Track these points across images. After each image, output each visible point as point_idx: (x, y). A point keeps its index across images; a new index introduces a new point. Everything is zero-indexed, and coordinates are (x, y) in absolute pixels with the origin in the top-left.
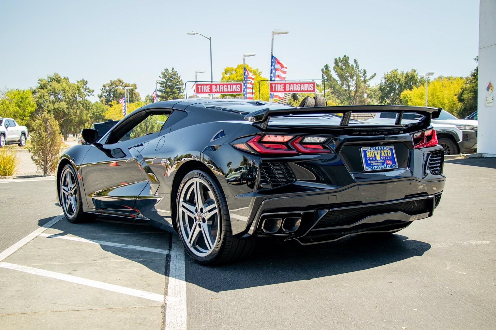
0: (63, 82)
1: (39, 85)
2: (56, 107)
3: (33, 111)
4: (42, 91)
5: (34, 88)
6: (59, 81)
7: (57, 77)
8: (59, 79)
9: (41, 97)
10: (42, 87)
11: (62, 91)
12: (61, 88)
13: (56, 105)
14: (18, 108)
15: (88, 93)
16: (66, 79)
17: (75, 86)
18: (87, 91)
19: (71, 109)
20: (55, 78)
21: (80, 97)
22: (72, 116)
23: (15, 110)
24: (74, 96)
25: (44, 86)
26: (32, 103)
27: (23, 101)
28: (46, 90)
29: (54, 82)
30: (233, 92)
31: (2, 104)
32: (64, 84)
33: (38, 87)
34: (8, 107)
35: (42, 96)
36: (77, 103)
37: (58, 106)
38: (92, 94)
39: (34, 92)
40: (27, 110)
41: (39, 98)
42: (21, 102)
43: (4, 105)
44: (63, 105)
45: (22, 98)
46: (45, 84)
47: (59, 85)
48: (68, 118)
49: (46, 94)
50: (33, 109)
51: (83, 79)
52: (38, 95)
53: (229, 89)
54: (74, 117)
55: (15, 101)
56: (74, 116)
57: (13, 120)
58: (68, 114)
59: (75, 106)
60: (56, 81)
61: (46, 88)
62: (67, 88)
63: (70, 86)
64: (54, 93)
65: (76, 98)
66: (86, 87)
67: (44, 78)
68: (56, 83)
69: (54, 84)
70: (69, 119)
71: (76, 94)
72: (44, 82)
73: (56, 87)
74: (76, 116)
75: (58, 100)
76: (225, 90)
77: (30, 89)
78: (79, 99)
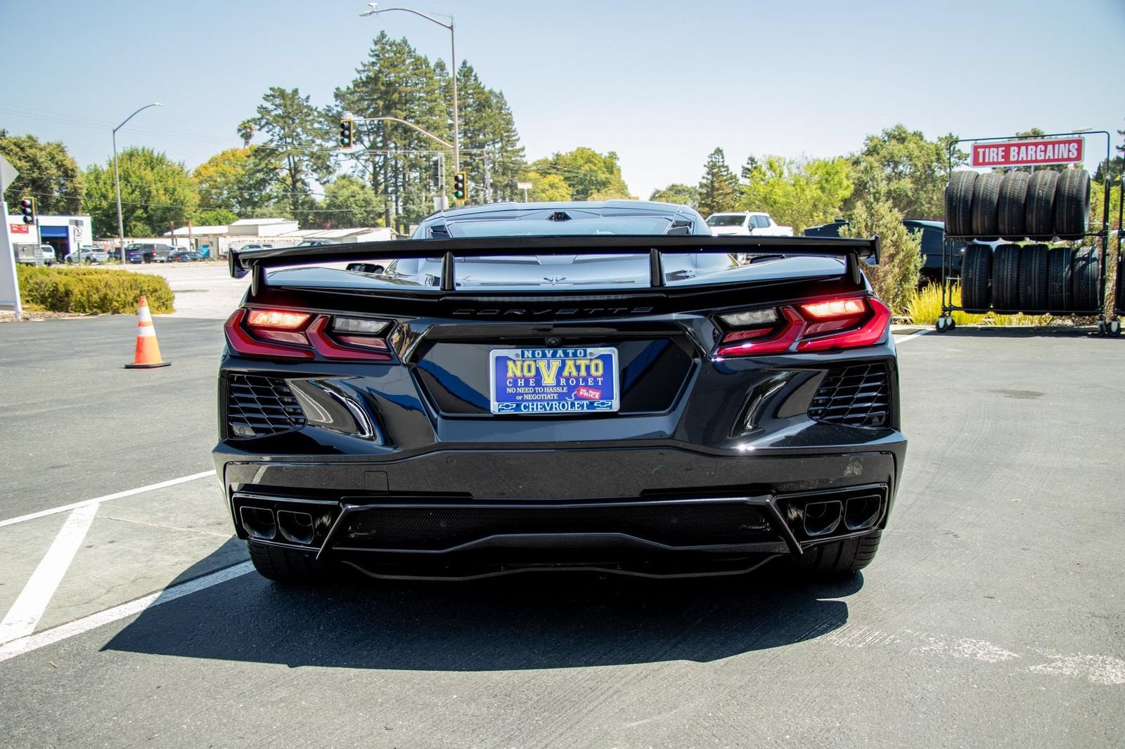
0: (910, 140)
1: (866, 149)
2: (892, 189)
3: (846, 197)
4: (870, 159)
5: (857, 154)
6: (902, 139)
7: (900, 131)
8: (903, 135)
9: (866, 171)
10: (871, 151)
11: (907, 157)
12: (904, 153)
13: (893, 186)
14: (819, 192)
15: (958, 161)
16: (919, 136)
17: (932, 147)
18: (955, 156)
19: (921, 192)
20: (896, 133)
21: (941, 168)
22: (923, 205)
23: (815, 195)
24: (930, 167)
25: (874, 151)
26: (845, 183)
27: (830, 179)
28: (878, 157)
29: (894, 142)
30: (1058, 160)
31: (794, 185)
32: (912, 146)
33: (864, 151)
34: (804, 190)
35: (868, 168)
36: (934, 181)
37: (896, 186)
38: (966, 162)
39: (856, 163)
40: (836, 196)
41: (863, 173)
42: (827, 180)
43: (798, 187)
44: (907, 185)
45: (829, 174)
46: (875, 147)
47: (902, 146)
48: (916, 209)
49: (876, 164)
50: (847, 194)
51: (950, 134)
52: (862, 166)
53: (1050, 154)
54: (928, 208)
55: (817, 178)
56: (928, 205)
57: (766, 217)
58: (916, 202)
59: (930, 186)
60: (898, 139)
61: (878, 154)
62: (916, 153)
63: (921, 148)
64: (892, 161)
65: (933, 171)
66: (954, 148)
67: (875, 135)
68: (896, 144)
69: (894, 147)
70: (919, 210)
71: (932, 162)
72: (876, 141)
73: (896, 151)
74: (932, 205)
75: (900, 176)
76: (1041, 156)
77: (849, 156)
78: (940, 173)
